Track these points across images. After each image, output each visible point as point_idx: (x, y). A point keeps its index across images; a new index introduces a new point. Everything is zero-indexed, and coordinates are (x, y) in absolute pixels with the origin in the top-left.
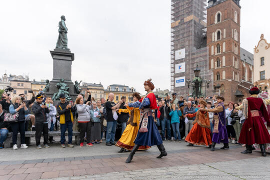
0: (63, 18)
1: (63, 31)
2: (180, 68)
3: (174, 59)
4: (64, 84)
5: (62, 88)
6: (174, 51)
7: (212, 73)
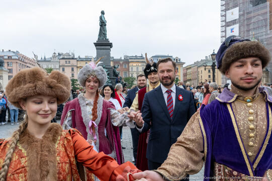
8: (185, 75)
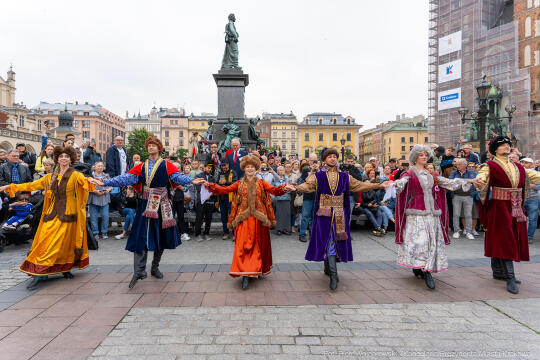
0: (232, 18)
1: (231, 39)
2: (449, 71)
3: (436, 55)
4: (234, 126)
5: (231, 132)
6: (437, 39)
7: (528, 76)
8: (362, 146)
